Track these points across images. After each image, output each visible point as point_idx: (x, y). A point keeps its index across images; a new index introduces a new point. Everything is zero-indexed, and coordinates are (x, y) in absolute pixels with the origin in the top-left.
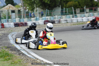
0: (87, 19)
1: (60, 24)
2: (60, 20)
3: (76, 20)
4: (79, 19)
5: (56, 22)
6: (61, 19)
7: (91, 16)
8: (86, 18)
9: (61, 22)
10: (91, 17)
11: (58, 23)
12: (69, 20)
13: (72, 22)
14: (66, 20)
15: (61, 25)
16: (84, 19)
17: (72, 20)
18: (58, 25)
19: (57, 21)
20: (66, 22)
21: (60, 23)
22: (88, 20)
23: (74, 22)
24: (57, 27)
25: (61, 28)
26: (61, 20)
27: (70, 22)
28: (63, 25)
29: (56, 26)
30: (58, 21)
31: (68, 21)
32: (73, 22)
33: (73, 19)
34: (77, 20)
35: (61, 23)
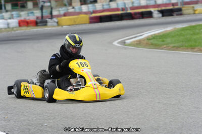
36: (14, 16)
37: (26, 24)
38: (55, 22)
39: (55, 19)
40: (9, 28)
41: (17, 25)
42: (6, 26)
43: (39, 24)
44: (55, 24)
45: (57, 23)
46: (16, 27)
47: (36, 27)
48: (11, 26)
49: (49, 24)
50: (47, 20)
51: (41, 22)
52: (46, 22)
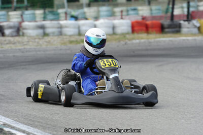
0: (109, 27)
1: (25, 39)
2: (20, 23)
3: (75, 28)
4: (84, 25)
5: (7, 32)
6: (23, 21)
7: (122, 15)
8: (106, 21)
9: (25, 31)
10: (122, 18)
11: (15, 34)
12: (53, 27)
13: (61, 34)
14: (42, 27)
15: (31, 43)
16: (101, 24)
17: (61, 27)
18: (19, 42)
19: (10, 27)
20: (41, 31)
21: (21, 33)
22: (114, 28)
23: (69, 33)
24: (20, 47)
25: (39, 53)
26: (26, 24)
27: (53, 33)
28: (35, 44)
29: (14, 43)
30: (16, 29)
31: (48, 31)
32: (66, 35)
33: (63, 22)
34: (79, 28)
35: (23, 35)
36: (124, 13)
37: (144, 28)
38: (195, 26)
39: (195, 22)
40: (114, 33)
41: (130, 30)
42: (110, 31)
43: (167, 30)
44: (196, 30)
45: (199, 28)
46: (128, 33)
47: (161, 35)
48: (119, 30)
49: (184, 30)
50: (182, 22)
51: (170, 27)
52: (180, 26)
